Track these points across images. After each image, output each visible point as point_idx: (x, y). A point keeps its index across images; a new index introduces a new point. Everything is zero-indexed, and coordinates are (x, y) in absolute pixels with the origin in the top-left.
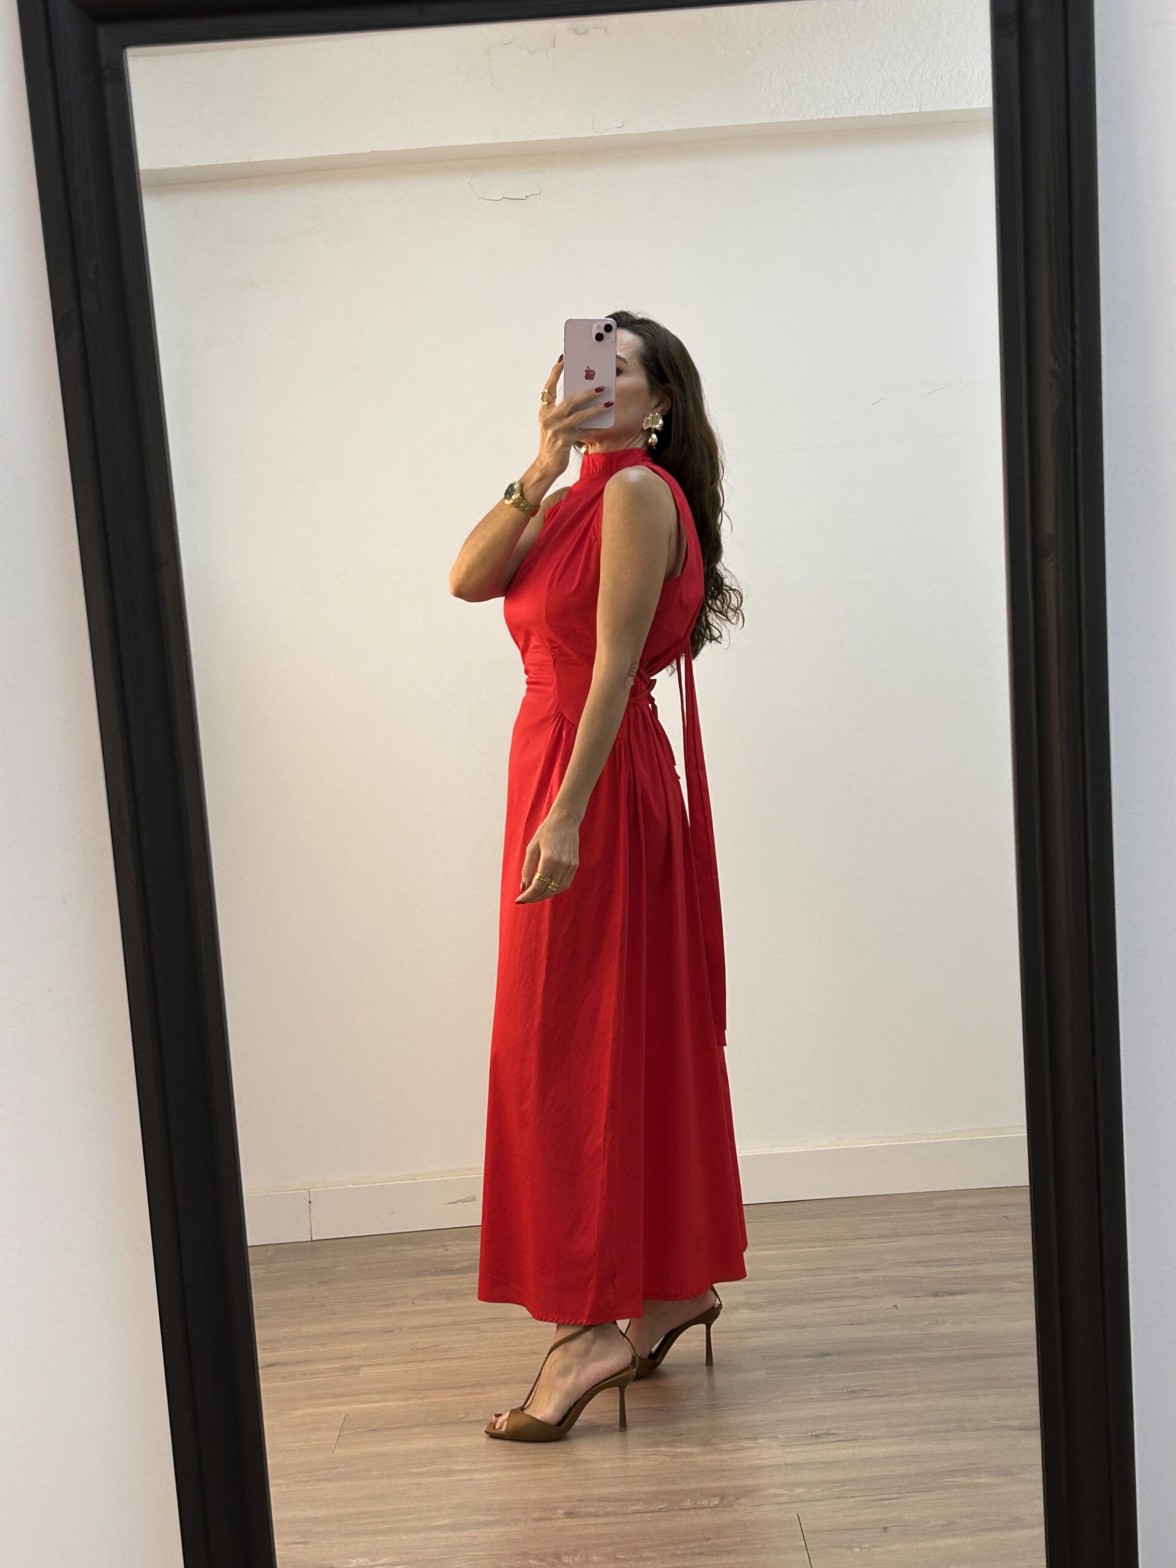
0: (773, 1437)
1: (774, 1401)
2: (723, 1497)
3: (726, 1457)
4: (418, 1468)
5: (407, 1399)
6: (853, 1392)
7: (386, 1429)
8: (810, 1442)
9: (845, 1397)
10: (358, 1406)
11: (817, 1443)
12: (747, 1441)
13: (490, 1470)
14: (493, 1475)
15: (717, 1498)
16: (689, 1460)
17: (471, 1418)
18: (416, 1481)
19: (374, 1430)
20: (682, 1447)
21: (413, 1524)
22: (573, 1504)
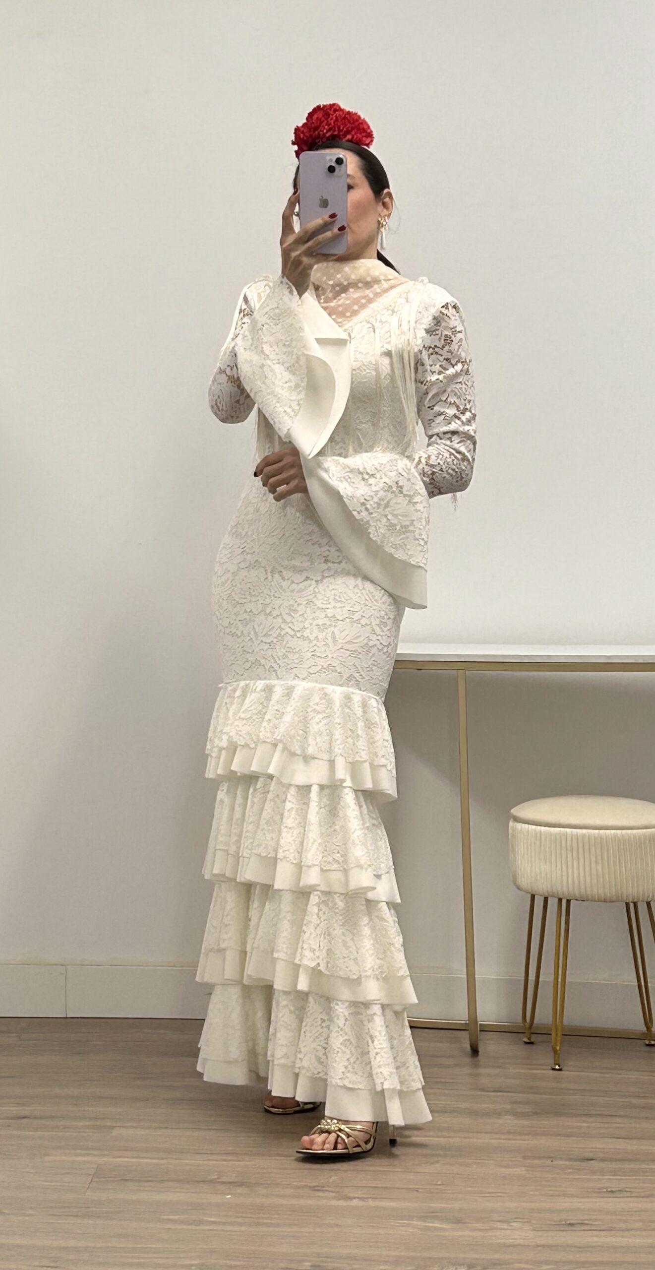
0: (527, 1222)
1: (532, 1193)
2: (470, 1266)
3: (475, 1234)
4: (168, 1215)
5: (163, 1159)
6: (612, 1192)
12: (499, 1223)
14: (243, 1228)
15: (465, 1266)
16: (439, 1234)
17: (224, 1179)
18: (169, 1226)
20: (433, 1223)
21: (161, 1261)
22: (321, 1259)
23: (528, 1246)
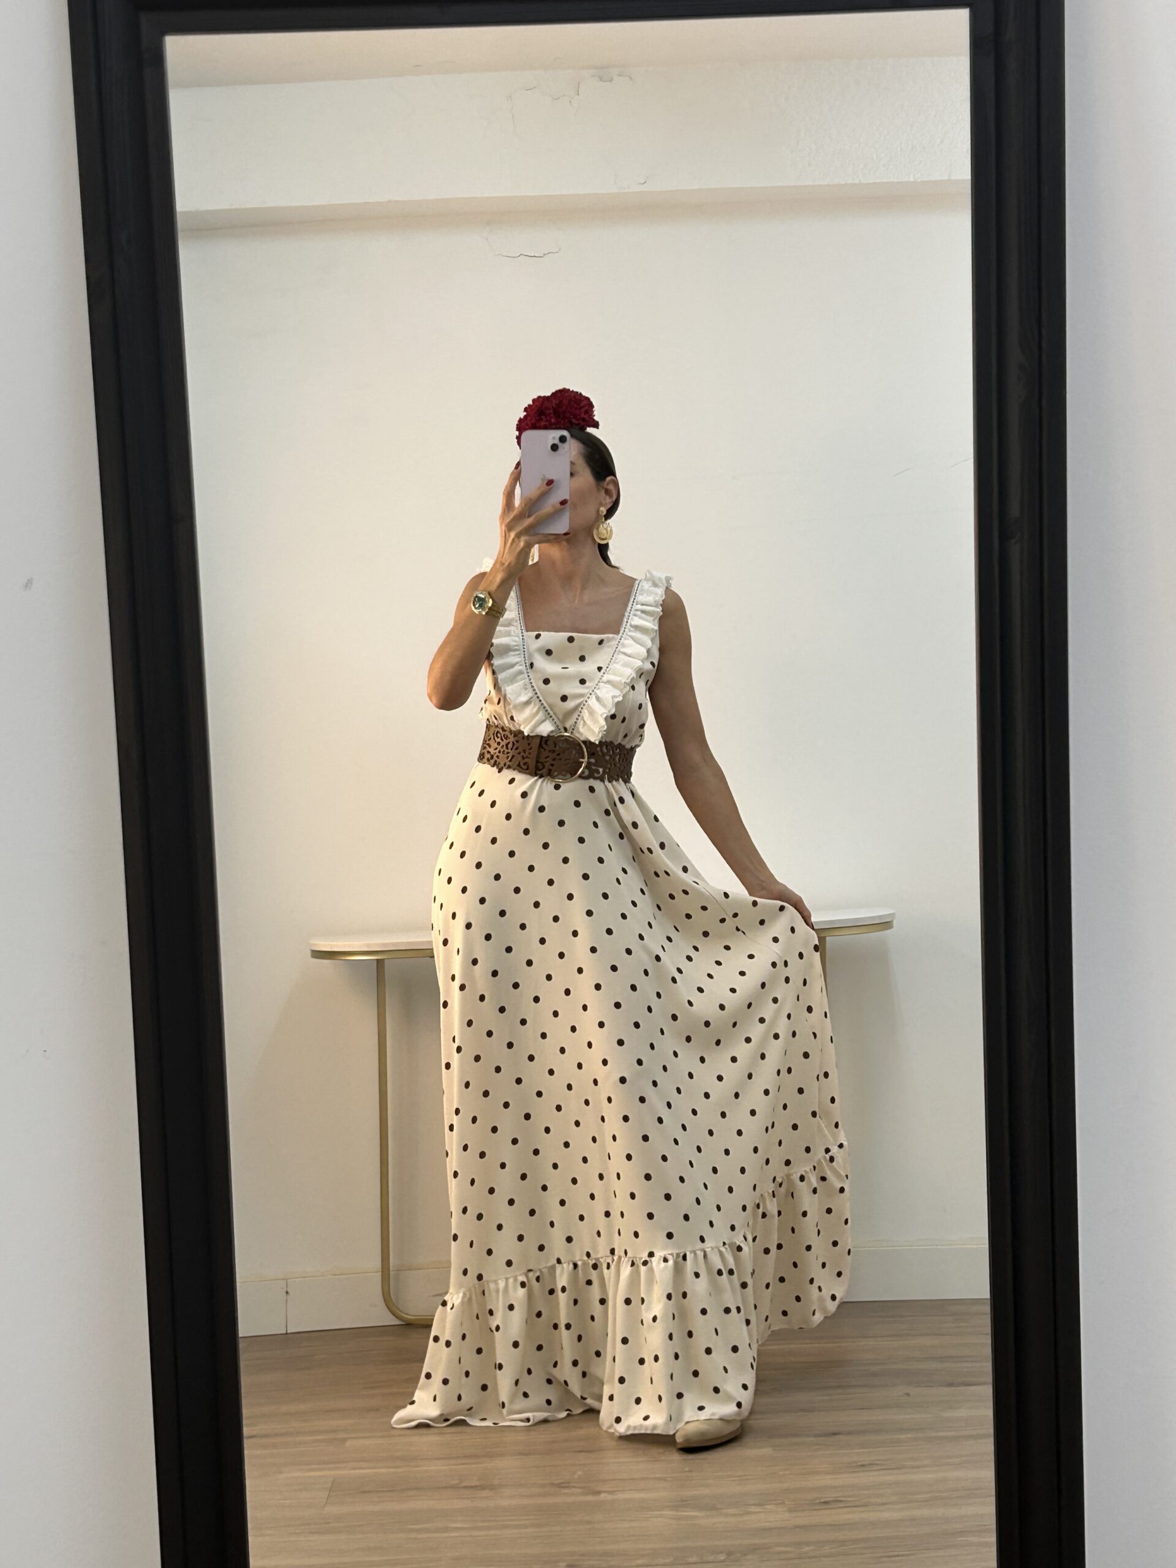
7: (378, 1492)
8: (817, 1508)
9: (856, 1470)
10: (346, 1472)
11: (827, 1509)
13: (489, 1528)
19: (365, 1492)
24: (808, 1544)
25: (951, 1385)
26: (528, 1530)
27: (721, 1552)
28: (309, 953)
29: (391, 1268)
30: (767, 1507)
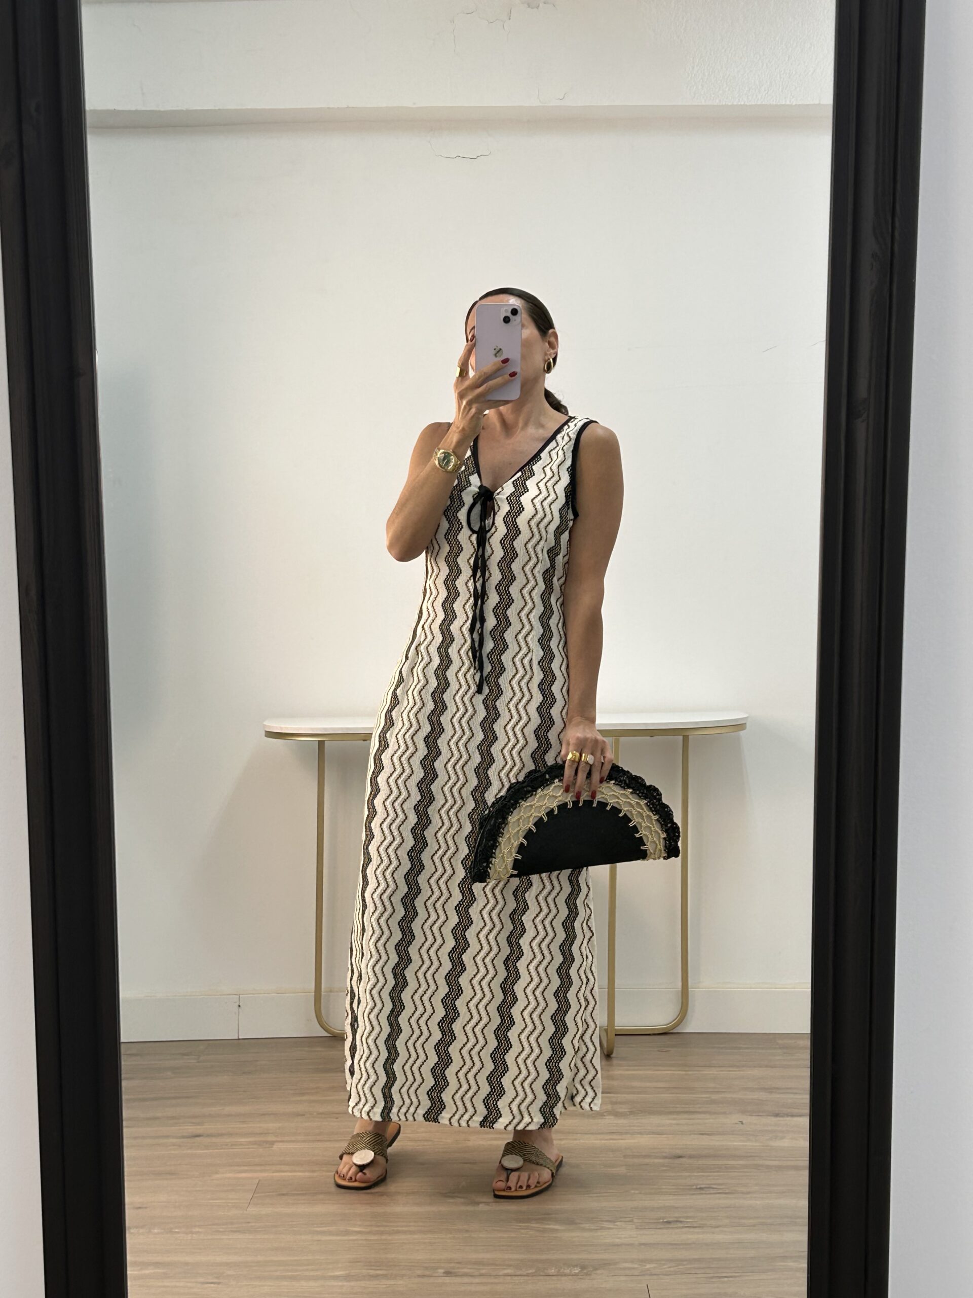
0: (629, 1221)
1: (633, 1191)
2: (583, 1267)
3: (586, 1234)
5: (313, 1171)
6: (700, 1188)
7: (292, 1195)
8: (662, 1226)
9: (694, 1192)
10: (271, 1174)
11: (668, 1228)
12: (605, 1223)
13: (382, 1233)
16: (554, 1235)
20: (549, 1224)
22: (452, 1265)
23: (631, 1245)
24: (651, 1261)
25: (777, 1115)
26: (416, 1236)
27: (576, 1266)
28: (264, 733)
29: (323, 990)
30: (618, 1223)
